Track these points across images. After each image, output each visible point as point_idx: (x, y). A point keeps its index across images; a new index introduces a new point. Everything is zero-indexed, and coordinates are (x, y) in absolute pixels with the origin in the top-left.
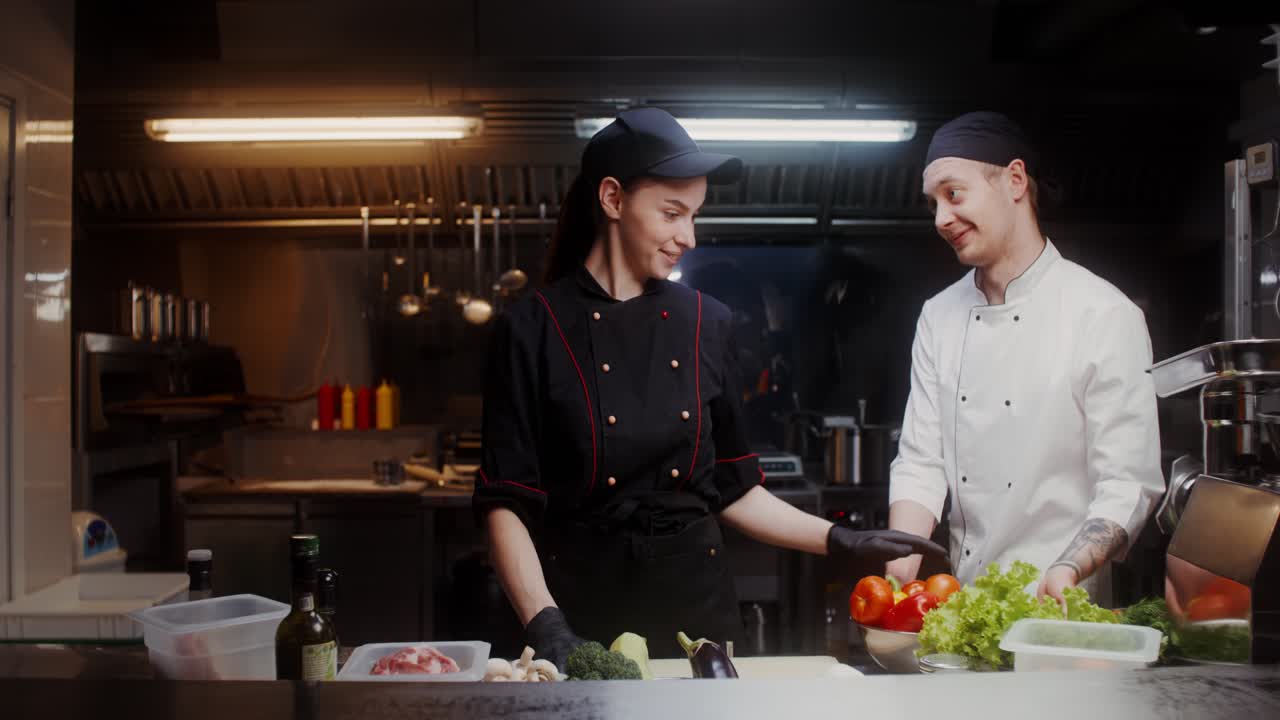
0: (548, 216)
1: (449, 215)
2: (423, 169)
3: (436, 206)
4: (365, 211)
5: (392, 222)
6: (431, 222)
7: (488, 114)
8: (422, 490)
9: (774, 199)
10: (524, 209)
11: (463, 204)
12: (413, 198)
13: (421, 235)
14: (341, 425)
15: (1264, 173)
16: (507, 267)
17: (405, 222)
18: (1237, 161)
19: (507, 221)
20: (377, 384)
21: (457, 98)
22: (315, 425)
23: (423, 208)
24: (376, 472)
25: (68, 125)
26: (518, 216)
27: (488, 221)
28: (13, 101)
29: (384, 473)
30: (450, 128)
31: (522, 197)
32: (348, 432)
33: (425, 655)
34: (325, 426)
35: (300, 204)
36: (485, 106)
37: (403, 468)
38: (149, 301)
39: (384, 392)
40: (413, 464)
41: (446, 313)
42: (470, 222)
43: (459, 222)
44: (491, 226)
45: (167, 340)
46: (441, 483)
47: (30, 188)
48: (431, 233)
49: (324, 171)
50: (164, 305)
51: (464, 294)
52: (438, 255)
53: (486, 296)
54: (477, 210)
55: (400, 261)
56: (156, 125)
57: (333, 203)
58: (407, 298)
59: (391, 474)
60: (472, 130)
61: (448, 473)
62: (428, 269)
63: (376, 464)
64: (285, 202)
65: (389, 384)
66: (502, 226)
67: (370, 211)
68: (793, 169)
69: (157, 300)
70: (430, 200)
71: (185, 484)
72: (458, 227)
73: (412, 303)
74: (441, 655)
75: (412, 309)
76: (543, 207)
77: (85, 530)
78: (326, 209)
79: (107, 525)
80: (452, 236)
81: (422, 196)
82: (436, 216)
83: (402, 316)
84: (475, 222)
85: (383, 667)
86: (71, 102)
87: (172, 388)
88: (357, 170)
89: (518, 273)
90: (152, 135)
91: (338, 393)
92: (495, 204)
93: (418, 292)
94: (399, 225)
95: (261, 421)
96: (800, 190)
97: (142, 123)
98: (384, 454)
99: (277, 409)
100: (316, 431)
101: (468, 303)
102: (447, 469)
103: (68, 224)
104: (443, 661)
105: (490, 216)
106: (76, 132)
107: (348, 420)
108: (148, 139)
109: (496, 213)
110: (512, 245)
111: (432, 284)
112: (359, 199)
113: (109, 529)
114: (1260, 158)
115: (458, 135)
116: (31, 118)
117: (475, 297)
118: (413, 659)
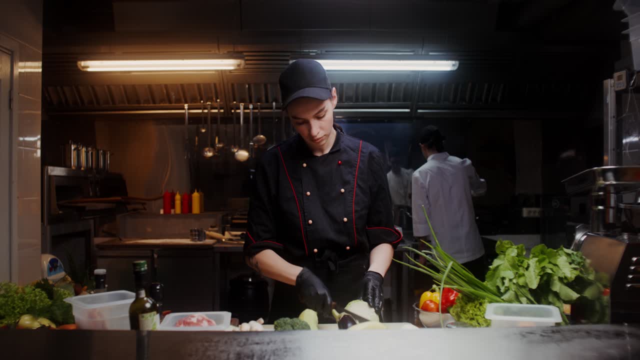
0: (277, 108)
1: (228, 108)
2: (215, 84)
3: (221, 103)
4: (186, 106)
5: (200, 111)
6: (219, 111)
7: (246, 58)
8: (214, 244)
9: (389, 100)
10: (265, 105)
11: (235, 102)
12: (211, 99)
13: (214, 118)
14: (175, 211)
15: (622, 85)
16: (256, 134)
17: (206, 111)
18: (609, 80)
19: (257, 111)
20: (192, 192)
21: (232, 50)
22: (162, 212)
23: (215, 105)
24: (192, 235)
25: (40, 64)
26: (262, 108)
27: (246, 111)
28: (12, 52)
29: (195, 235)
30: (228, 64)
31: (264, 98)
32: (178, 215)
33: (200, 318)
34: (167, 212)
35: (154, 102)
36: (245, 54)
37: (205, 233)
38: (80, 150)
39: (196, 195)
40: (210, 231)
41: (226, 156)
42: (238, 111)
43: (233, 111)
44: (248, 113)
45: (89, 169)
46: (224, 240)
47: (20, 95)
48: (219, 116)
49: (166, 86)
50: (87, 152)
51: (235, 147)
52: (222, 127)
53: (246, 148)
54: (242, 106)
55: (203, 131)
56: (83, 63)
57: (170, 102)
58: (207, 149)
59: (199, 235)
60: (239, 65)
61: (227, 235)
62: (218, 134)
63: (191, 231)
64: (147, 101)
65: (197, 192)
66: (253, 113)
67: (188, 106)
68: (399, 85)
69: (84, 149)
70: (218, 100)
71: (98, 241)
72: (232, 113)
73: (210, 151)
74: (207, 318)
75: (210, 154)
76: (274, 104)
77: (48, 263)
78: (167, 105)
79: (59, 260)
80: (229, 118)
81: (214, 99)
82: (221, 109)
83: (205, 158)
84: (241, 111)
85: (180, 324)
86: (41, 52)
87: (91, 194)
88: (182, 85)
89: (262, 136)
90: (81, 69)
91: (173, 196)
92: (251, 102)
93: (213, 146)
94: (203, 113)
95: (135, 210)
96: (402, 95)
97: (76, 62)
98: (196, 226)
99: (143, 204)
100: (162, 215)
101: (237, 151)
102: (226, 233)
103: (40, 112)
104: (209, 321)
105: (248, 108)
106: (43, 67)
107: (178, 210)
108: (79, 70)
109: (251, 106)
110: (259, 122)
111: (219, 142)
112: (183, 100)
113: (60, 263)
114: (620, 78)
115: (232, 68)
116: (21, 61)
117: (241, 148)
118: (194, 320)
